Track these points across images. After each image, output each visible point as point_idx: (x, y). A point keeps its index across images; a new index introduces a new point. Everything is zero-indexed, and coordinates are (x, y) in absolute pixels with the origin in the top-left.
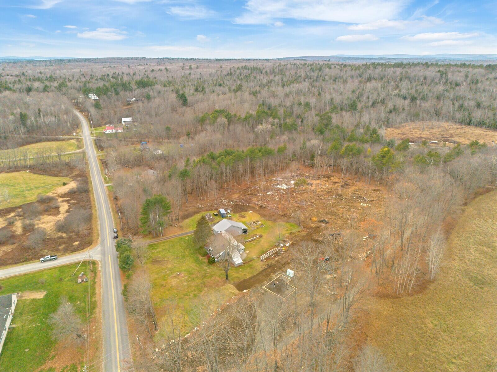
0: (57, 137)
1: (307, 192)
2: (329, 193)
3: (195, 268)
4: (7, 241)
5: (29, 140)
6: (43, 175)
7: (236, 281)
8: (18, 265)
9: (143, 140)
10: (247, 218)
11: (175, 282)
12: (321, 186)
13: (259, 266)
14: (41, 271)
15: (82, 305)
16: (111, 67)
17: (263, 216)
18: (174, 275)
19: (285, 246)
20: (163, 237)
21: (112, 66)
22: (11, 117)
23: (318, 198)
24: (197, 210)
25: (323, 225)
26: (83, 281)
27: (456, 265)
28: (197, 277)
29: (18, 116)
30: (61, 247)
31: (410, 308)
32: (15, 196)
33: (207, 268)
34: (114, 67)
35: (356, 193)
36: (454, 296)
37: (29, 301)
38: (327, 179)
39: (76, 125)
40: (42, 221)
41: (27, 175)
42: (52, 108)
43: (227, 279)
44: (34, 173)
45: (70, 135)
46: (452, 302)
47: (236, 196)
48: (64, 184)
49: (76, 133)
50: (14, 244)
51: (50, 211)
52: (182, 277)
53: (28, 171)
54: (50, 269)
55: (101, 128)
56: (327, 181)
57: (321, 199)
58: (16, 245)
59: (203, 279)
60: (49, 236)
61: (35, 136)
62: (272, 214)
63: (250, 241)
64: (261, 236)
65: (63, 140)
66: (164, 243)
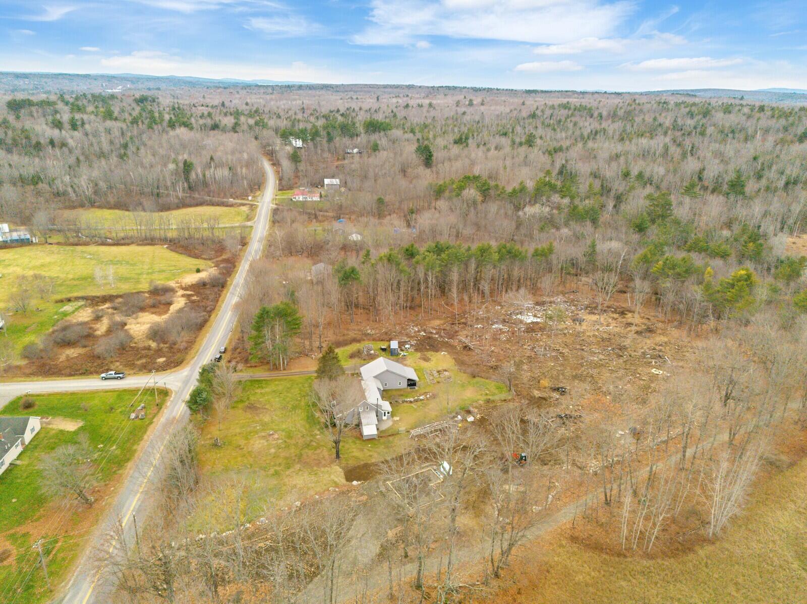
0: (225, 200)
1: (565, 334)
2: (605, 341)
3: (302, 429)
4: (78, 341)
5: (188, 201)
6: (181, 253)
7: (352, 463)
8: (72, 378)
9: (342, 216)
10: (432, 363)
11: (260, 446)
12: (598, 327)
13: (402, 446)
14: (94, 393)
15: (116, 452)
16: (352, 98)
17: (460, 363)
18: (263, 434)
19: (464, 420)
20: (285, 372)
21: (355, 97)
22: (171, 166)
23: (578, 347)
24: (359, 337)
25: (556, 395)
26: (137, 417)
27: (781, 520)
28: (296, 445)
29: (181, 165)
30: (139, 362)
31: (634, 581)
32: (126, 279)
33: (318, 433)
34: (357, 99)
35: (657, 348)
36: (740, 580)
37: (54, 432)
38: (616, 316)
39: (257, 185)
40: (139, 320)
41: (161, 252)
42: (230, 157)
43: (338, 456)
44: (171, 250)
45: (244, 199)
46: (732, 589)
47: (437, 323)
48: (198, 271)
49: (254, 197)
50: (85, 347)
51: (158, 307)
52: (274, 440)
53: (165, 246)
54: (107, 392)
55: (292, 191)
56: (616, 319)
57: (583, 350)
58: (87, 349)
59: (302, 450)
60: (136, 343)
61: (196, 195)
62: (476, 362)
63: (411, 402)
64: (434, 396)
65: (231, 206)
66: (280, 380)
